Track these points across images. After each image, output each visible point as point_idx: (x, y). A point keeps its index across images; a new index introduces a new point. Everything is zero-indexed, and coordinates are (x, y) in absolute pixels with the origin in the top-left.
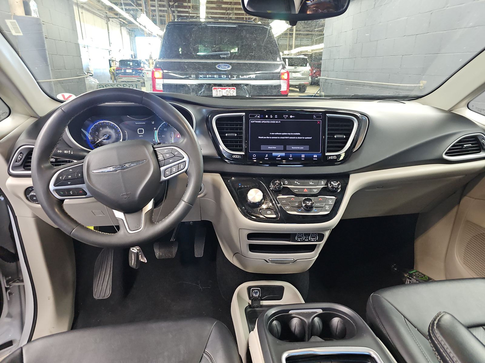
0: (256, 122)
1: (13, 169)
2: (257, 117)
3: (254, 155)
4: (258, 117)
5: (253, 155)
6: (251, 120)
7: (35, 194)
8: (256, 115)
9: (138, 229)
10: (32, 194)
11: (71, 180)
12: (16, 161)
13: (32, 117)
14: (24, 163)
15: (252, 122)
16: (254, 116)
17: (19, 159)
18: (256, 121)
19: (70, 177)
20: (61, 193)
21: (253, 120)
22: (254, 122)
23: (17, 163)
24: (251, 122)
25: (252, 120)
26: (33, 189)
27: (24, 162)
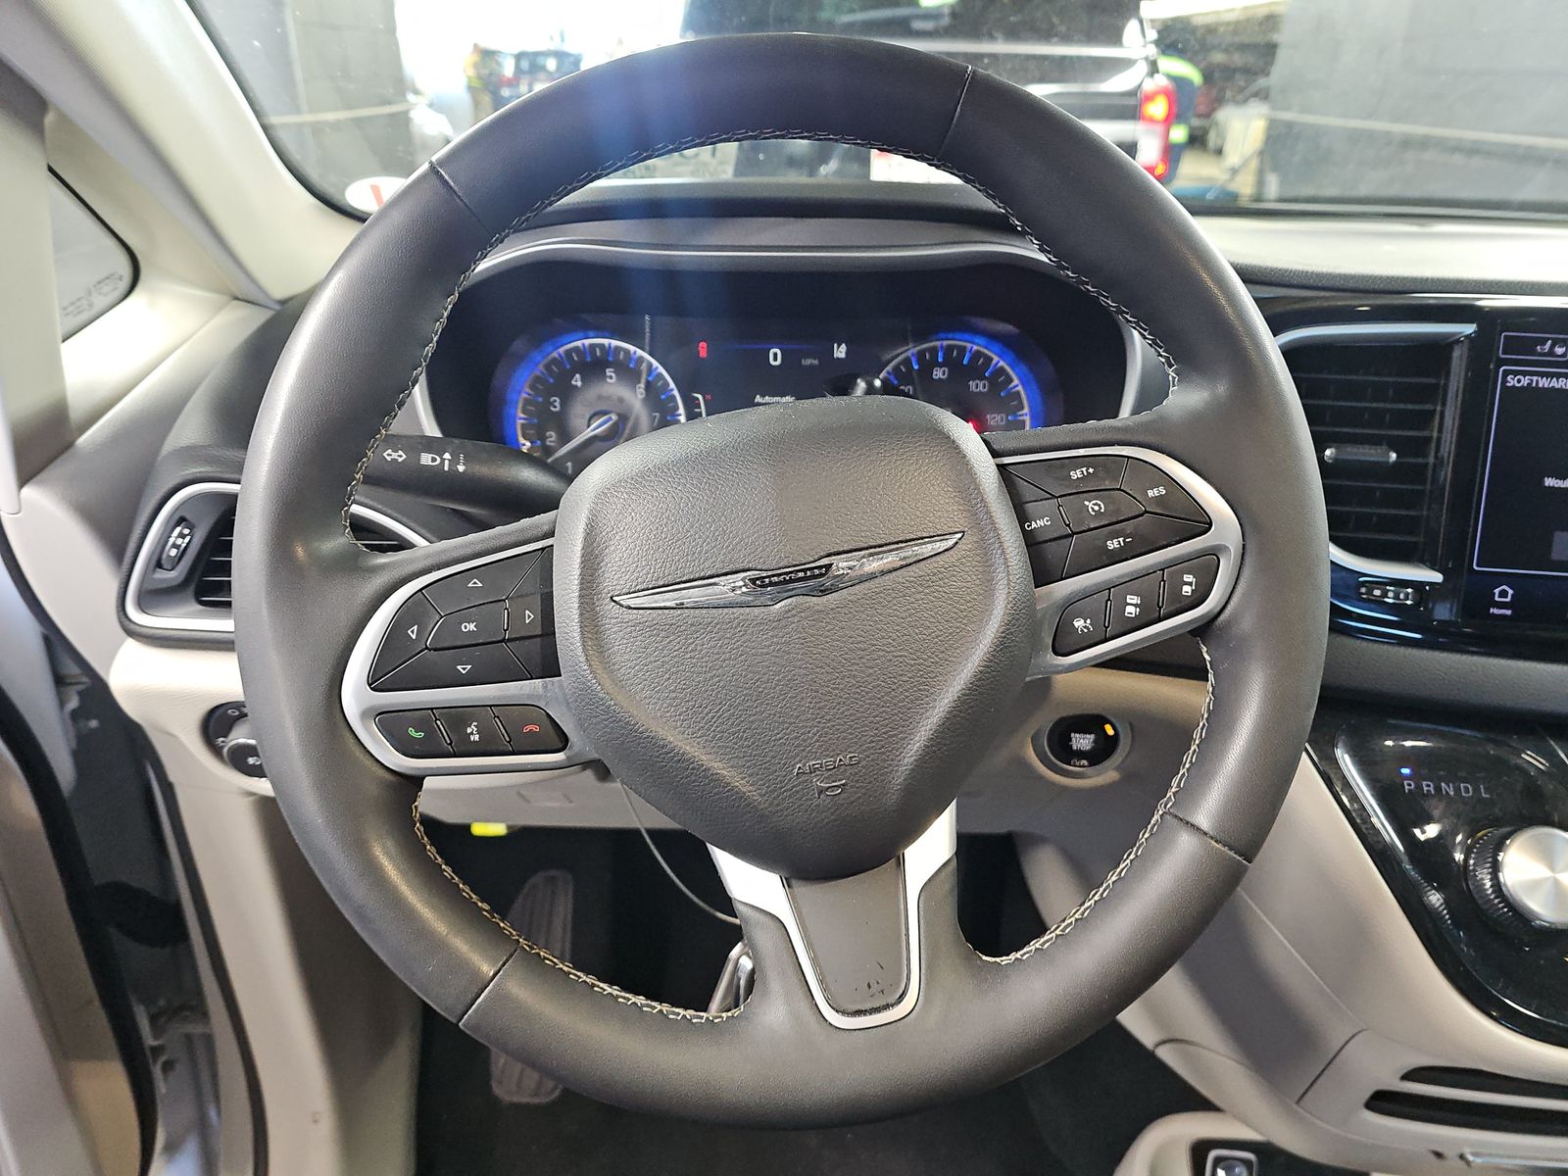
0: (1544, 383)
1: (142, 606)
2: (1551, 353)
3: (1504, 593)
4: (1559, 350)
5: (1497, 591)
6: (1506, 373)
7: (252, 742)
8: (1543, 341)
9: (887, 1007)
10: (242, 741)
11: (477, 651)
12: (159, 565)
13: (236, 298)
14: (197, 576)
15: (1512, 381)
16: (1528, 346)
17: (173, 552)
18: (1542, 375)
19: (472, 627)
20: (412, 731)
21: (1524, 374)
22: (1525, 381)
23: (160, 575)
24: (1504, 381)
25: (1516, 373)
26: (245, 710)
27: (200, 568)
